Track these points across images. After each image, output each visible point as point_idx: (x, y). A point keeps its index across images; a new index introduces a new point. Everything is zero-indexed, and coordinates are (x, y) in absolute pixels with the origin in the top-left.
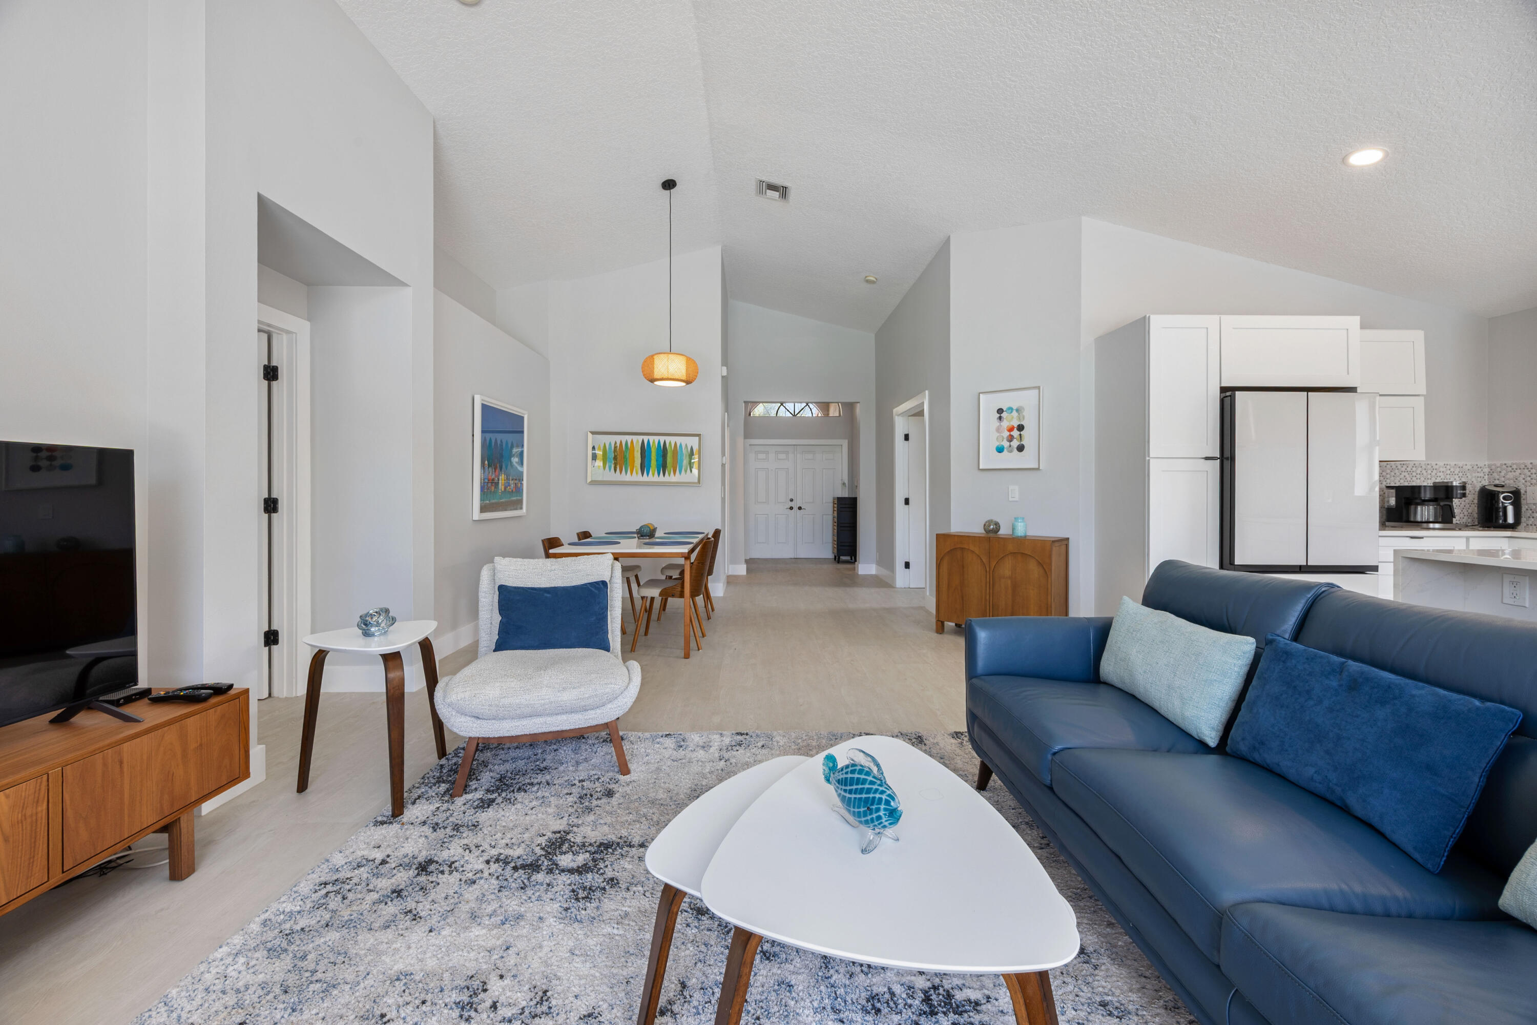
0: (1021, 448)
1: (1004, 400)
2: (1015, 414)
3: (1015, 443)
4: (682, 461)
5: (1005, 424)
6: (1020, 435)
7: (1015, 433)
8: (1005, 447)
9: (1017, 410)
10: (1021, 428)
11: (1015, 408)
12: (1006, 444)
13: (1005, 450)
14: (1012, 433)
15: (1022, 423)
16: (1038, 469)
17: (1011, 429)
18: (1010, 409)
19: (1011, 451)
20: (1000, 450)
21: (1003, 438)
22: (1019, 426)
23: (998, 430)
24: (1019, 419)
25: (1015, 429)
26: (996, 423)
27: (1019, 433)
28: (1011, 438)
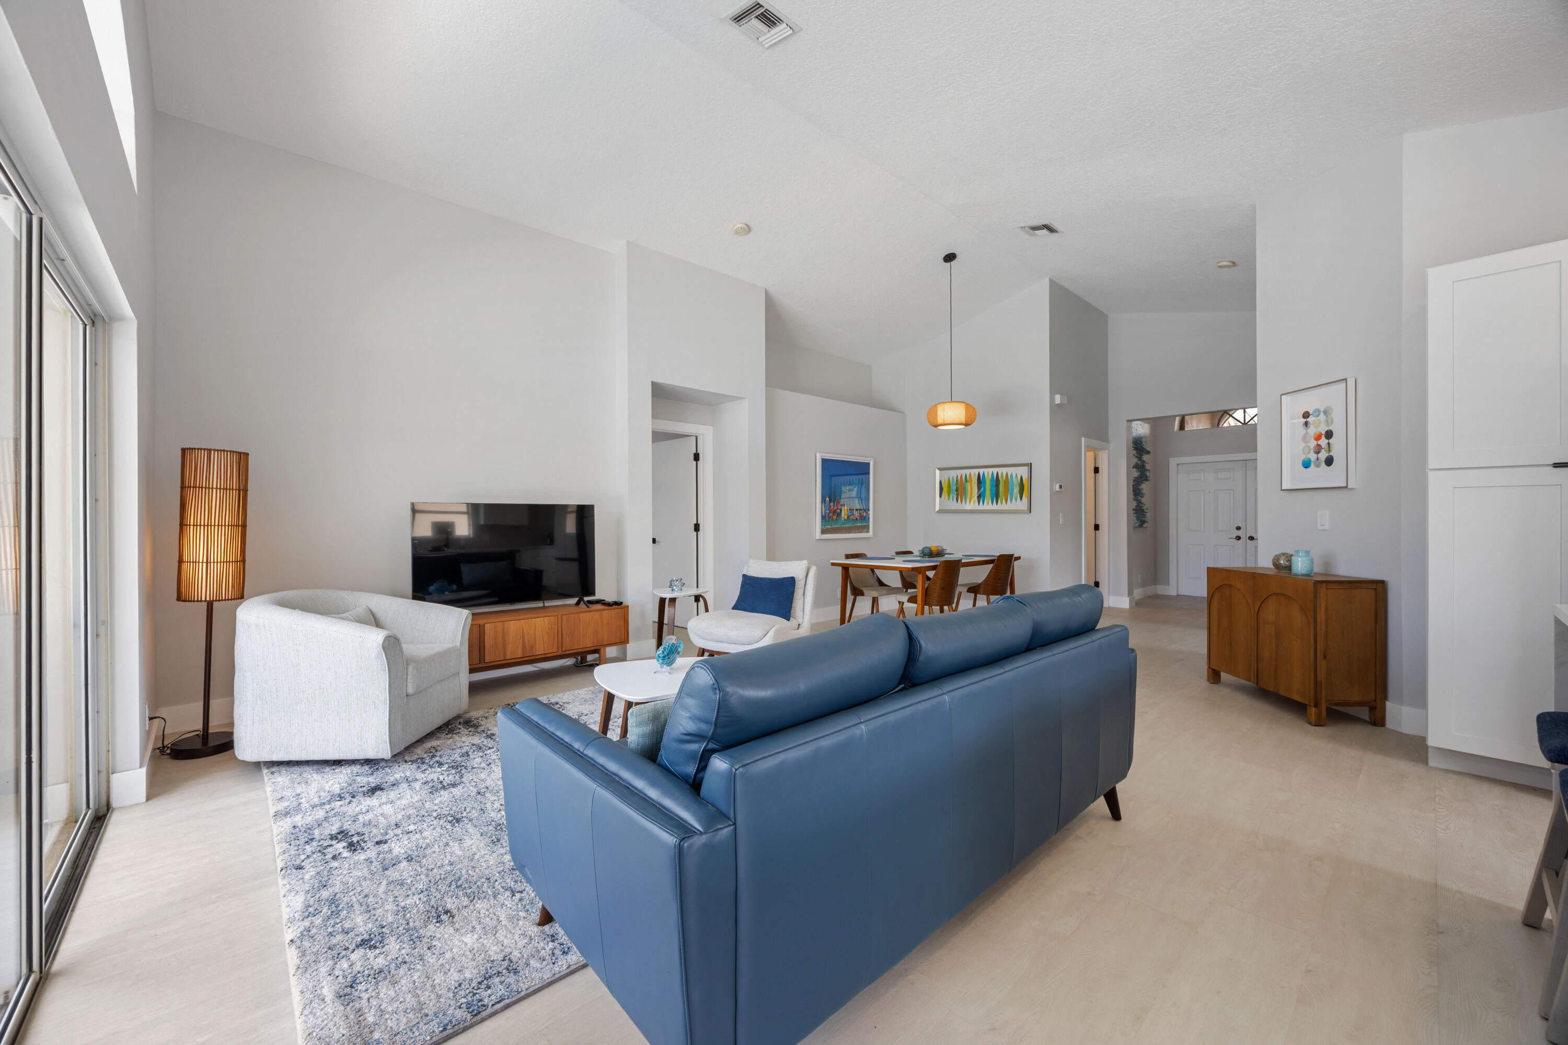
0: (1329, 461)
1: (1310, 402)
2: (1322, 417)
3: (1323, 455)
4: (1013, 490)
5: (1312, 431)
6: (1329, 444)
7: (1323, 442)
8: (1312, 460)
9: (1325, 412)
10: (1329, 434)
11: (1322, 410)
12: (1313, 457)
13: (1312, 465)
14: (1319, 442)
15: (1331, 428)
16: (1346, 487)
17: (1318, 438)
18: (1317, 411)
19: (1318, 466)
20: (1306, 465)
21: (1310, 449)
22: (1327, 432)
23: (1305, 438)
24: (1327, 423)
25: (1323, 436)
26: (1302, 430)
27: (1327, 441)
28: (1318, 450)
